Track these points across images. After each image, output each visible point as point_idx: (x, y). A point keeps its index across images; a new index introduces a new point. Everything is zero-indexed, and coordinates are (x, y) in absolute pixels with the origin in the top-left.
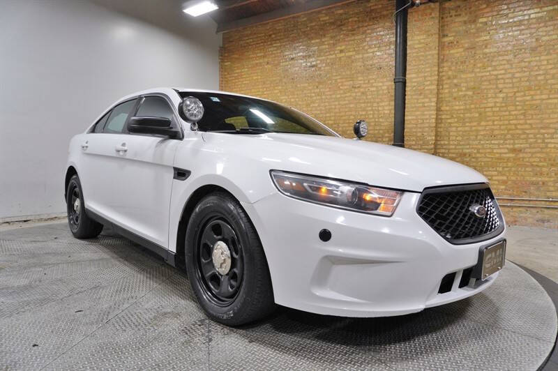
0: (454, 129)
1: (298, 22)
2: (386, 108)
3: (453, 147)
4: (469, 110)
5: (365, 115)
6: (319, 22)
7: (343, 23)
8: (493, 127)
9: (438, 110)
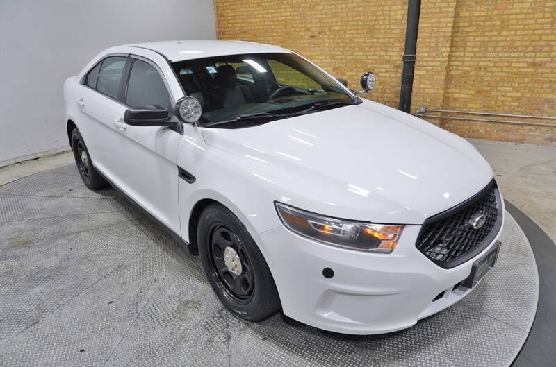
0: (471, 39)
2: (399, 13)
3: (469, 59)
4: (491, 18)
5: (375, 21)
8: (514, 38)
9: (457, 16)
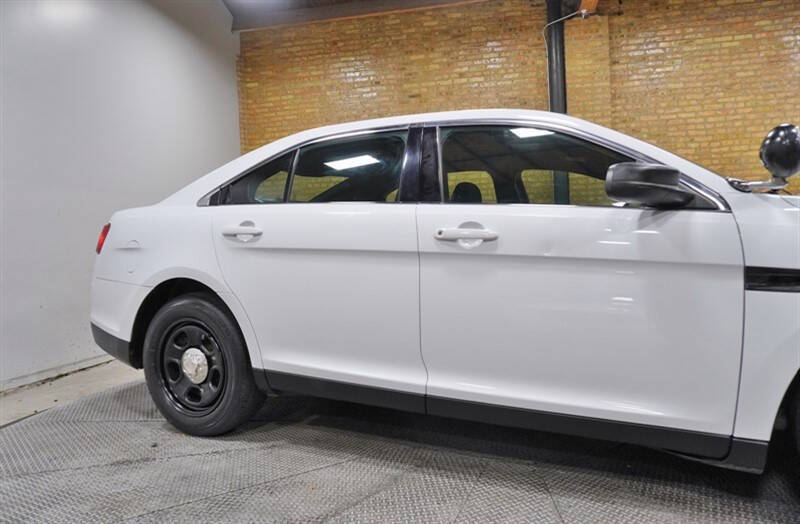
1: (384, 26)
6: (422, 29)
7: (463, 32)
